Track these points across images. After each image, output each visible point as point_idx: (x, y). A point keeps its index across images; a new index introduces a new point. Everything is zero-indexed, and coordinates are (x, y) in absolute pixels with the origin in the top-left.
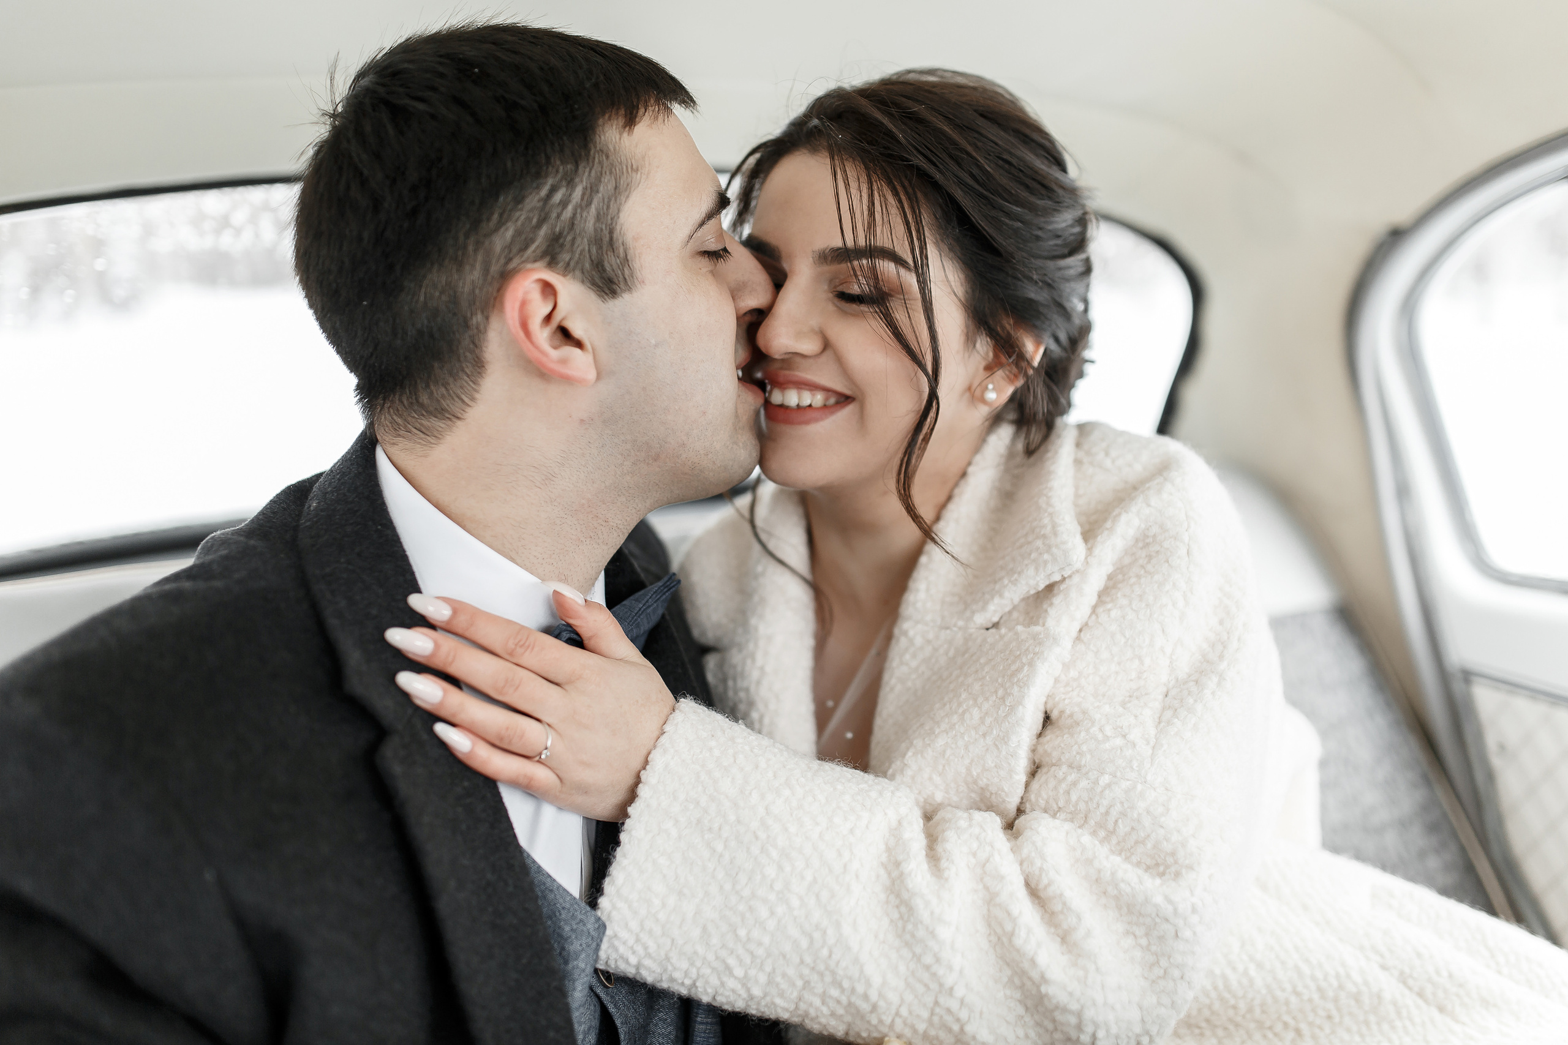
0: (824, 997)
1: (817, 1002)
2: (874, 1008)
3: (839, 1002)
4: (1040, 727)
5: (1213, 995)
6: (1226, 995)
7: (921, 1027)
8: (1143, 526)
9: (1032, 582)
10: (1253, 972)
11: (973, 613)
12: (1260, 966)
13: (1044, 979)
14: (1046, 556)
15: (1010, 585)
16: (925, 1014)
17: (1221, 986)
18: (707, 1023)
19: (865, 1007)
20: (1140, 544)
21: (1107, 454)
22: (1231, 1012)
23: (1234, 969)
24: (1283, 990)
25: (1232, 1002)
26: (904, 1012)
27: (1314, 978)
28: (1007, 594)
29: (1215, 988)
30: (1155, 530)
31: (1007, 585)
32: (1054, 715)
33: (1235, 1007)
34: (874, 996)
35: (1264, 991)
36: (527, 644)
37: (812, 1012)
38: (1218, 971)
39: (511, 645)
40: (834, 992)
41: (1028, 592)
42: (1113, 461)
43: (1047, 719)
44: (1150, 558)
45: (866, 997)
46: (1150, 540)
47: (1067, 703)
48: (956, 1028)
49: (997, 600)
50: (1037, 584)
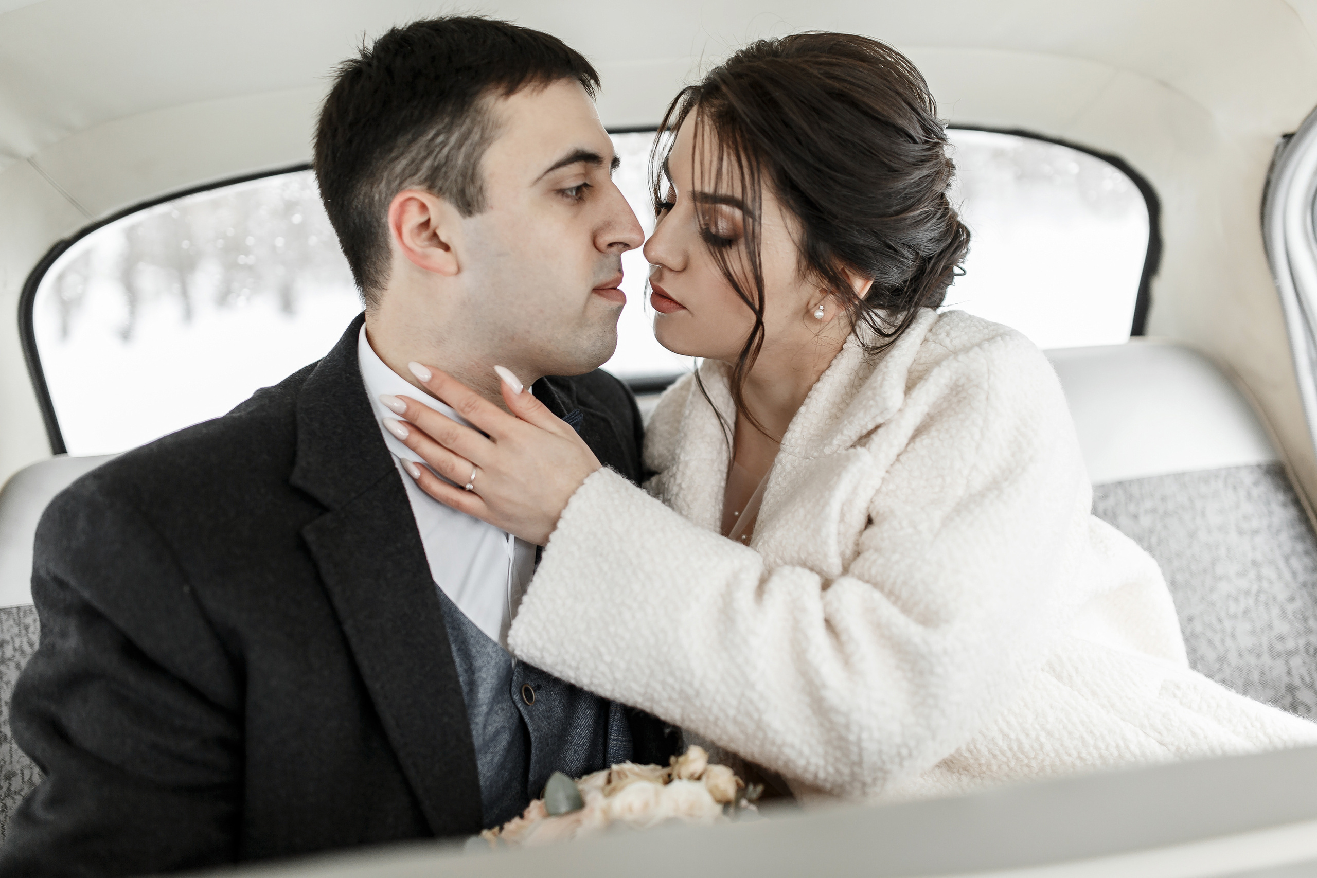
0: (664, 683)
1: (659, 687)
2: (698, 694)
3: (673, 689)
4: (863, 526)
5: (1009, 754)
6: (1021, 756)
7: (732, 712)
8: (954, 377)
9: (863, 423)
10: (1043, 739)
11: (824, 446)
12: (1049, 734)
13: (824, 686)
14: (871, 402)
15: (848, 424)
16: (734, 702)
17: (1015, 748)
18: (618, 740)
19: (691, 692)
20: (954, 393)
21: (948, 335)
22: (1026, 770)
23: (1027, 735)
24: (1070, 755)
25: (1026, 761)
26: (719, 698)
27: (1096, 747)
28: (845, 432)
29: (1011, 749)
30: (963, 380)
31: (846, 425)
32: (873, 516)
33: (1028, 766)
34: (697, 684)
35: (1052, 755)
36: (474, 406)
37: (656, 696)
38: (1013, 736)
39: (462, 405)
40: (670, 680)
41: (861, 431)
42: (951, 341)
43: (870, 521)
44: (959, 401)
45: (691, 684)
46: (960, 389)
47: (882, 505)
48: (756, 716)
49: (839, 436)
50: (866, 425)
